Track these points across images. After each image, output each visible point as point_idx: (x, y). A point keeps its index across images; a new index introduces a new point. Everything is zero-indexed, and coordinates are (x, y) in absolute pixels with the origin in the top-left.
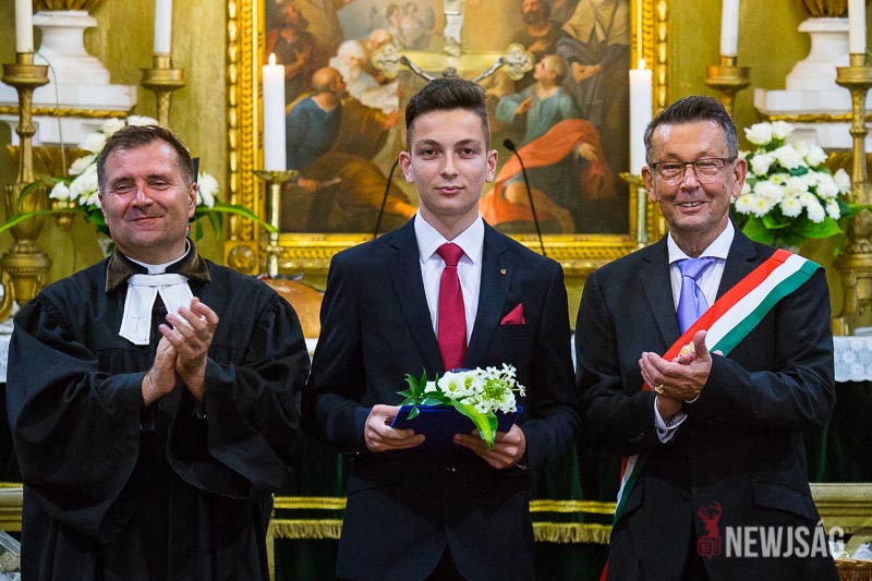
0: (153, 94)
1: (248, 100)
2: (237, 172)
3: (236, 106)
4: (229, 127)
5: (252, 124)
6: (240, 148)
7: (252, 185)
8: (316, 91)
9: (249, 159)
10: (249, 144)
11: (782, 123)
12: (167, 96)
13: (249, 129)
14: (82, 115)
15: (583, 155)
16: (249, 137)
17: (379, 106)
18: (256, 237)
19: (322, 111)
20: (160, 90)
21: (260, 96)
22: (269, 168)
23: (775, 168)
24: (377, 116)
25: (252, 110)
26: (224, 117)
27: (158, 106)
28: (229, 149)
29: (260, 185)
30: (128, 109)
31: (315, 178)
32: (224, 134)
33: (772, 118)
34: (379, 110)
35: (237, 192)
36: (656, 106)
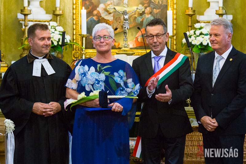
0: (55, 16)
1: (78, 18)
2: (75, 35)
3: (75, 19)
4: (73, 24)
5: (79, 23)
6: (76, 29)
7: (79, 38)
8: (94, 16)
9: (78, 32)
10: (78, 28)
11: (203, 23)
12: (59, 17)
13: (78, 25)
14: (39, 21)
16: (78, 27)
17: (108, 19)
18: (80, 50)
20: (57, 15)
21: (81, 17)
22: (82, 34)
23: (201, 34)
25: (79, 20)
26: (72, 21)
27: (57, 19)
28: (74, 29)
29: (81, 38)
30: (50, 20)
32: (72, 26)
33: (201, 22)
35: (75, 39)
36: (173, 19)
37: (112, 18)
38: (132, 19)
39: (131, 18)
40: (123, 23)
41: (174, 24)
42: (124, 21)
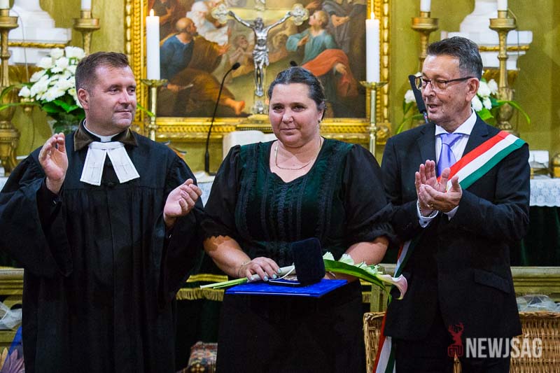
0: (80, 33)
3: (130, 41)
5: (140, 52)
7: (140, 88)
8: (178, 32)
9: (138, 73)
10: (138, 64)
12: (89, 34)
13: (138, 55)
14: (39, 46)
15: (339, 71)
16: (138, 59)
17: (216, 41)
18: (142, 119)
19: (182, 44)
20: (85, 31)
21: (145, 35)
22: (150, 78)
24: (215, 47)
25: (140, 43)
26: (123, 47)
27: (84, 41)
29: (145, 88)
30: (66, 43)
31: (178, 84)
34: (217, 44)
36: (382, 41)
37: (226, 38)
38: (276, 41)
39: (274, 39)
40: (255, 51)
41: (383, 53)
42: (257, 46)
